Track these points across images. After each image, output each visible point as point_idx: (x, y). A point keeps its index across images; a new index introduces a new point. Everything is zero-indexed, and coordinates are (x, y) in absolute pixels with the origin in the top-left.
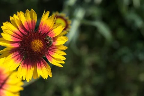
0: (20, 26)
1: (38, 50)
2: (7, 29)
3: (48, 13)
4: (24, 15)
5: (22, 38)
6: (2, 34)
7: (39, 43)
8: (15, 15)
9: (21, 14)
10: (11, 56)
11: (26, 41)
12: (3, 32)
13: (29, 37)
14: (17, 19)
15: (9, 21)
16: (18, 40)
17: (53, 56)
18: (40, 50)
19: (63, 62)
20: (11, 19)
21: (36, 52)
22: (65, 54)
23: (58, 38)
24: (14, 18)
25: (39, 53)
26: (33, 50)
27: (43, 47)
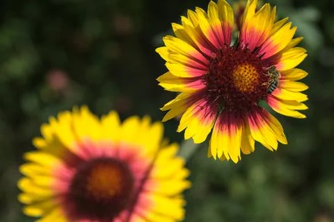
1: (248, 87)
2: (174, 51)
4: (204, 14)
5: (208, 66)
6: (168, 65)
7: (250, 71)
10: (190, 111)
11: (219, 72)
12: (166, 62)
13: (225, 63)
14: (190, 26)
15: (173, 34)
16: (200, 73)
17: (279, 96)
18: (253, 87)
19: (304, 107)
20: (174, 30)
21: (245, 93)
22: (305, 88)
23: (284, 54)
24: (185, 27)
25: (253, 93)
26: (239, 88)
27: (259, 80)
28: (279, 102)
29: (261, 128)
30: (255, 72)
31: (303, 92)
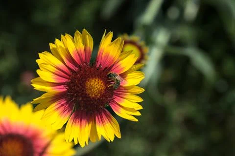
0: (66, 58)
1: (96, 94)
2: (46, 63)
3: (111, 35)
4: (72, 39)
5: (70, 76)
6: (38, 71)
7: (98, 83)
8: (57, 41)
9: (67, 39)
10: (53, 106)
11: (77, 81)
12: (39, 69)
13: (82, 75)
14: (61, 47)
15: (49, 51)
16: (64, 80)
17: (121, 104)
18: (99, 95)
19: (139, 114)
20: (51, 48)
21: (93, 98)
22: (141, 100)
23: (128, 75)
24: (57, 46)
25: (99, 99)
26: (89, 94)
27: (105, 90)
28: (121, 108)
29: (105, 125)
30: (102, 84)
31: (138, 103)
